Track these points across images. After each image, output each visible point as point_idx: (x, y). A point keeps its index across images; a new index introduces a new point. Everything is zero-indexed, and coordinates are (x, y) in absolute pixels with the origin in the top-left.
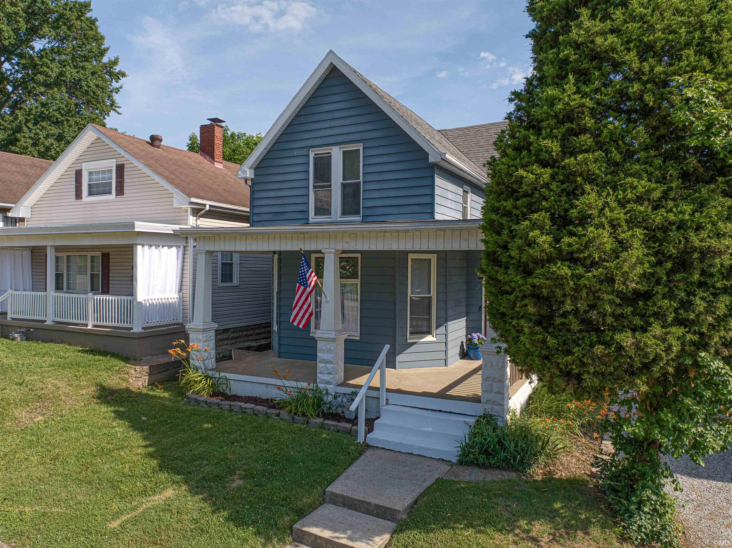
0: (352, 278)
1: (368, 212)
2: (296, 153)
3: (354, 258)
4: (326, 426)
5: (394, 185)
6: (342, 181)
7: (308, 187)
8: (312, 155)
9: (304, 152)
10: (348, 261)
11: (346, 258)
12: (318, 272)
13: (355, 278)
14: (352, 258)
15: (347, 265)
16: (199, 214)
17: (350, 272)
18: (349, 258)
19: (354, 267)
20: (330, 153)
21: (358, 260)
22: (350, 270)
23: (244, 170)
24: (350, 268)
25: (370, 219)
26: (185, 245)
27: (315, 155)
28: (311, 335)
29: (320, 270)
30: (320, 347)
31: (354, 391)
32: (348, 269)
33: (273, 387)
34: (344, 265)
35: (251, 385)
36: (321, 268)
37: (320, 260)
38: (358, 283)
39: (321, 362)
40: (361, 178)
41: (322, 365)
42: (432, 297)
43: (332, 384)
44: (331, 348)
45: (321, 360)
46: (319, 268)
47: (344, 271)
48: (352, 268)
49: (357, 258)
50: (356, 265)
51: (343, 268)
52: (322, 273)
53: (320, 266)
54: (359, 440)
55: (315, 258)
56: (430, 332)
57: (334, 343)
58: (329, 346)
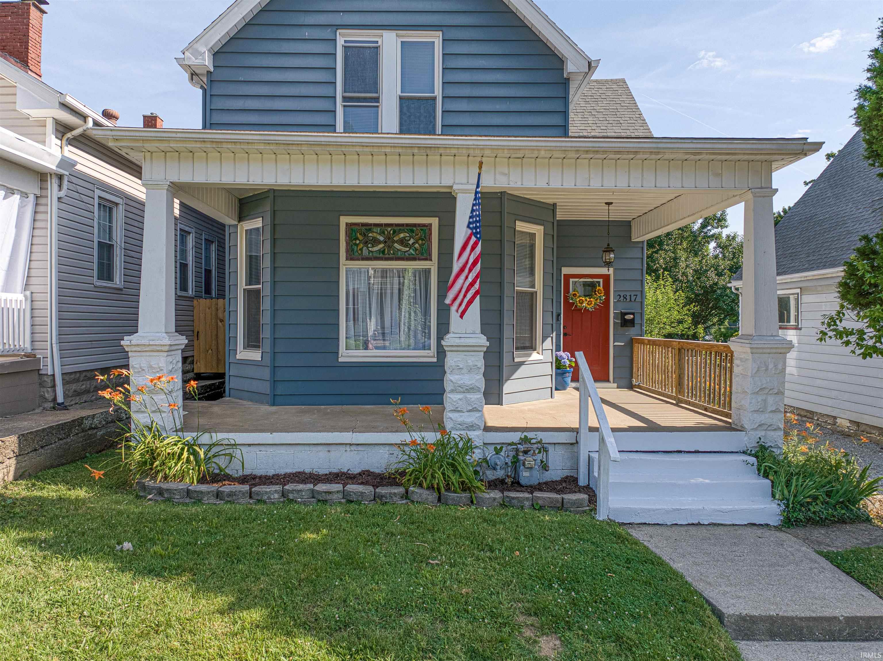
0: (420, 259)
2: (307, 33)
3: (424, 225)
4: (515, 502)
5: (498, 107)
6: (399, 93)
7: (335, 97)
8: (340, 42)
9: (327, 34)
10: (412, 231)
11: (407, 225)
12: (353, 250)
13: (426, 259)
14: (419, 225)
15: (411, 237)
16: (69, 135)
17: (416, 250)
18: (415, 225)
19: (422, 240)
20: (377, 42)
21: (430, 230)
22: (417, 245)
23: (197, 50)
24: (417, 242)
26: (38, 192)
27: (346, 42)
28: (340, 360)
29: (357, 245)
30: (453, 364)
31: (523, 437)
32: (413, 244)
33: (342, 448)
34: (405, 237)
35: (291, 450)
36: (358, 242)
37: (355, 228)
38: (432, 268)
39: (452, 391)
40: (438, 92)
41: (456, 396)
42: (536, 292)
43: (479, 428)
44: (477, 364)
45: (453, 388)
46: (354, 242)
47: (405, 247)
48: (420, 242)
49: (431, 225)
50: (427, 238)
51: (402, 242)
52: (360, 252)
53: (357, 239)
54: (602, 516)
55: (347, 224)
56: (532, 347)
57: (482, 353)
58: (472, 361)
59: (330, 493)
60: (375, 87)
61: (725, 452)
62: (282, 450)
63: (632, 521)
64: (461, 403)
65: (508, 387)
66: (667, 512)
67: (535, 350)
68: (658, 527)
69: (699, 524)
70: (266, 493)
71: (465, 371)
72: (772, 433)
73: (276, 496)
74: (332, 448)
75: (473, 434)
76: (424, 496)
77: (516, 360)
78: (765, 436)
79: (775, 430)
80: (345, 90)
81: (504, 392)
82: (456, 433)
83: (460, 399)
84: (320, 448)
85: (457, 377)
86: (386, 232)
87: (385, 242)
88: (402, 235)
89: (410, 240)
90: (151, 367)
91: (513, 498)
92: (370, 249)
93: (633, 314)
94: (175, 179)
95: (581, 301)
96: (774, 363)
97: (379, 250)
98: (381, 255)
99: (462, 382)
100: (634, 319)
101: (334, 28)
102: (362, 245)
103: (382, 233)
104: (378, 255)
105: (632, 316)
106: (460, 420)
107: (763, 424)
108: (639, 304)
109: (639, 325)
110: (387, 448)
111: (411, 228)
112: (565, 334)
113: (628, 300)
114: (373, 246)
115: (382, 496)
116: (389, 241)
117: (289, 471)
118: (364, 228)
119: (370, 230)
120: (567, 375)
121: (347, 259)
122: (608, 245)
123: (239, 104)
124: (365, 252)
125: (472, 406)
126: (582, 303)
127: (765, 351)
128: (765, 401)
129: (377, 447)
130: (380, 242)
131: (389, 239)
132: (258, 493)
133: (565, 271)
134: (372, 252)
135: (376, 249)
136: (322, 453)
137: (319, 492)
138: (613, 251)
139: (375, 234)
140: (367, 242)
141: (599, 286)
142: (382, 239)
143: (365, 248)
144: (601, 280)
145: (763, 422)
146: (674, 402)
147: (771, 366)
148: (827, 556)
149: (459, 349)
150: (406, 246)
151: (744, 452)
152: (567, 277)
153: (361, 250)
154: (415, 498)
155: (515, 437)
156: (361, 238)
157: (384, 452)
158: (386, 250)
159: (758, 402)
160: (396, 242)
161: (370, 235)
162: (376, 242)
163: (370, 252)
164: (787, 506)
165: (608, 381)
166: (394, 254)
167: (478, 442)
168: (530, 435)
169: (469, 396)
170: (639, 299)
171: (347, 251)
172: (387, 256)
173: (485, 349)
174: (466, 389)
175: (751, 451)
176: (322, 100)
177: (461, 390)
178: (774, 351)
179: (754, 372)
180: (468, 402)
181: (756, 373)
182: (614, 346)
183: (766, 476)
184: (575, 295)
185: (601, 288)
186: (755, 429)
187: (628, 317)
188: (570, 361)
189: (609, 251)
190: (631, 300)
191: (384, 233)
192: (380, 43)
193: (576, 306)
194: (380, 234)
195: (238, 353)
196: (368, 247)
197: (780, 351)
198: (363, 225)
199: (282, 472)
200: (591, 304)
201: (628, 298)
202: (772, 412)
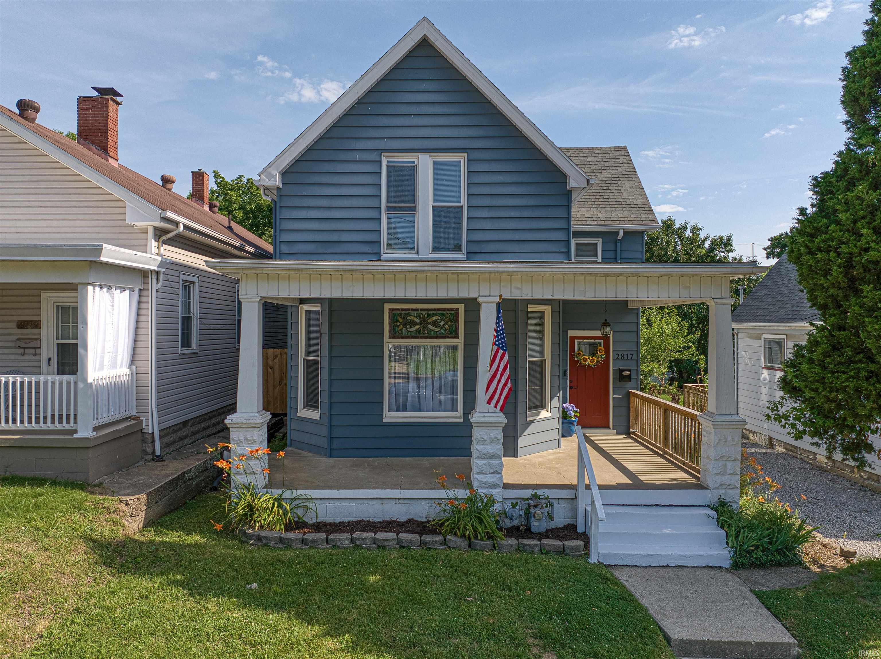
0: (449, 338)
1: (475, 248)
2: (357, 156)
3: (452, 310)
4: (527, 548)
5: (513, 214)
6: (432, 203)
7: (380, 208)
8: (384, 162)
9: (373, 156)
10: (443, 315)
11: (439, 310)
12: (394, 330)
13: (454, 338)
14: (448, 310)
15: (442, 319)
16: (165, 238)
17: (446, 330)
18: (445, 310)
19: (451, 322)
20: (414, 162)
21: (458, 314)
22: (447, 326)
23: (270, 174)
24: (446, 324)
25: (478, 257)
26: (141, 287)
27: (389, 162)
28: (384, 420)
29: (398, 326)
30: (479, 437)
31: (533, 493)
32: (443, 325)
33: (393, 502)
34: (437, 320)
35: (353, 503)
36: (398, 324)
37: (397, 313)
38: (459, 345)
39: (478, 458)
40: (464, 201)
41: (481, 462)
42: (545, 360)
43: (499, 487)
44: (497, 436)
45: (478, 455)
46: (395, 323)
47: (436, 327)
48: (449, 323)
49: (458, 309)
50: (455, 320)
51: (435, 324)
52: (400, 332)
53: (398, 321)
54: (593, 559)
55: (390, 309)
56: (542, 406)
57: (502, 428)
58: (494, 435)
59: (387, 540)
60: (413, 199)
61: (694, 506)
62: (346, 503)
63: (616, 564)
64: (484, 466)
65: (521, 442)
66: (643, 556)
67: (544, 408)
68: (636, 568)
69: (667, 566)
70: (339, 540)
71: (488, 442)
72: (731, 491)
73: (347, 542)
74: (385, 501)
75: (494, 491)
76: (458, 543)
77: (529, 419)
78: (725, 494)
79: (733, 488)
80: (388, 201)
81: (519, 445)
82: (482, 491)
83: (484, 464)
84: (375, 502)
85: (482, 447)
86: (422, 316)
87: (421, 324)
88: (434, 318)
89: (441, 322)
90: (246, 439)
91: (526, 545)
92: (408, 329)
93: (629, 370)
94: (265, 295)
95: (585, 359)
96: (732, 436)
97: (416, 330)
98: (418, 334)
99: (486, 451)
100: (630, 374)
101: (380, 152)
102: (401, 326)
103: (418, 316)
104: (415, 335)
105: (629, 373)
106: (485, 480)
107: (723, 484)
108: (635, 362)
109: (635, 380)
110: (428, 501)
111: (442, 312)
112: (571, 388)
113: (626, 358)
114: (411, 327)
115: (426, 543)
116: (424, 323)
117: (352, 519)
118: (403, 313)
119: (408, 314)
120: (573, 424)
121: (390, 338)
122: (606, 320)
123: (303, 214)
124: (404, 332)
125: (493, 469)
126: (585, 361)
127: (724, 427)
128: (725, 466)
129: (419, 501)
130: (417, 324)
131: (424, 321)
132: (333, 540)
133: (571, 333)
134: (410, 332)
135: (413, 329)
136: (377, 505)
137: (379, 540)
138: (609, 325)
139: (412, 318)
140: (406, 324)
141: (600, 346)
142: (418, 321)
143: (404, 329)
144: (602, 341)
145: (723, 483)
146: (662, 453)
147: (729, 439)
148: (757, 594)
149: (483, 425)
150: (438, 326)
151: (708, 506)
152: (573, 338)
153: (401, 330)
154: (451, 544)
155: (527, 493)
156: (401, 320)
157: (425, 505)
158: (422, 330)
159: (719, 467)
160: (430, 324)
161: (409, 318)
162: (413, 324)
163: (408, 331)
164: (735, 553)
165: (608, 427)
166: (428, 333)
167: (499, 498)
168: (540, 492)
169: (492, 461)
170: (634, 357)
171: (390, 332)
172: (422, 335)
173: (504, 425)
174: (489, 457)
175: (714, 505)
176: (370, 210)
177: (485, 457)
178: (732, 427)
179: (716, 443)
180: (491, 466)
181: (717, 444)
182: (614, 398)
183: (722, 527)
184: (579, 354)
185: (602, 347)
186: (717, 488)
187: (624, 373)
188: (576, 412)
189: (606, 326)
190: (627, 359)
191: (420, 316)
192: (416, 163)
193: (580, 363)
194: (416, 317)
195: (299, 411)
196: (407, 328)
197: (736, 427)
198: (403, 310)
199: (346, 520)
200: (594, 361)
201: (625, 356)
202: (730, 474)
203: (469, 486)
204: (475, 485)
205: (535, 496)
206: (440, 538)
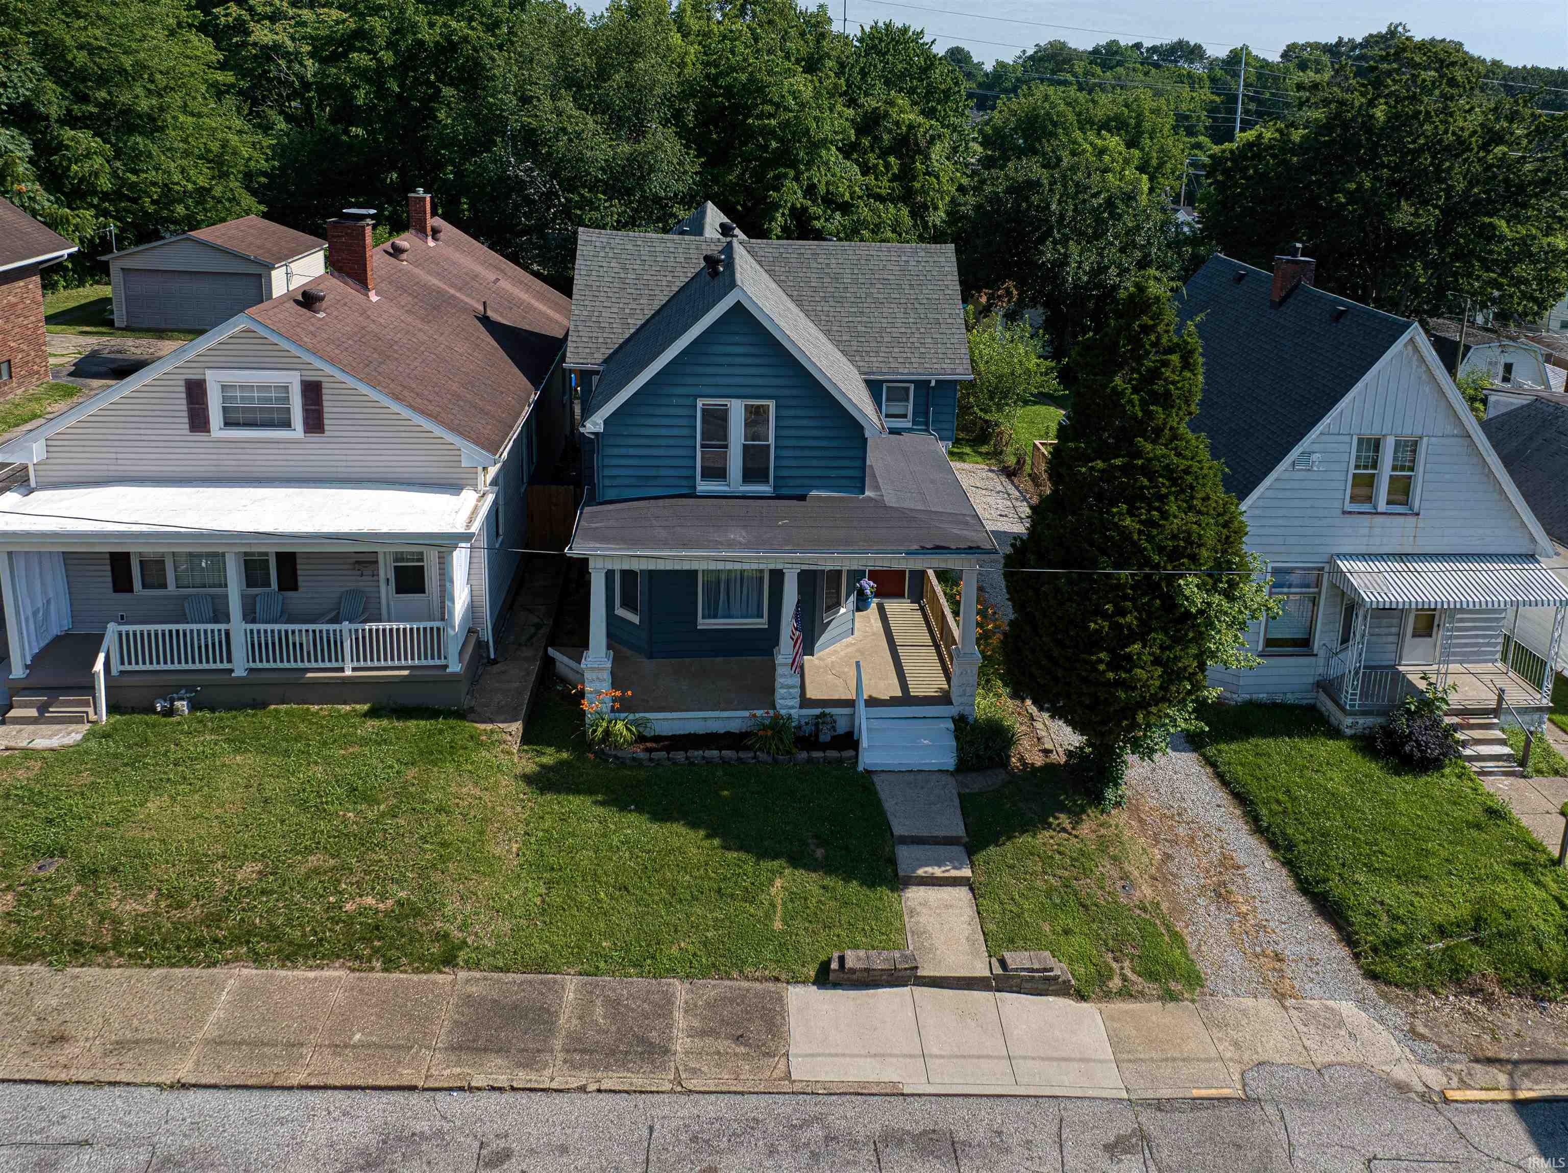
1: (781, 483)
2: (675, 401)
4: (815, 760)
6: (743, 442)
7: (695, 446)
8: (700, 403)
9: (688, 402)
20: (726, 406)
25: (783, 492)
27: (703, 406)
28: (699, 629)
31: (822, 712)
33: (714, 719)
35: (682, 721)
40: (771, 441)
43: (796, 708)
54: (860, 768)
56: (837, 610)
59: (713, 758)
60: (725, 437)
61: (945, 720)
62: (677, 721)
63: (876, 770)
65: (818, 644)
66: (898, 764)
67: (840, 606)
68: (889, 774)
69: (911, 771)
70: (678, 758)
73: (683, 759)
74: (708, 719)
75: (792, 711)
76: (765, 758)
77: (826, 621)
80: (703, 439)
82: (783, 712)
84: (700, 720)
90: (598, 679)
91: (814, 757)
101: (695, 397)
106: (784, 704)
115: (742, 759)
129: (734, 719)
136: (701, 722)
137: (707, 758)
148: (959, 796)
151: (951, 720)
154: (760, 759)
155: (817, 711)
157: (739, 721)
165: (902, 597)
167: (795, 716)
168: (827, 711)
175: (955, 719)
176: (686, 448)
180: (790, 694)
183: (956, 738)
186: (959, 705)
188: (872, 588)
192: (728, 407)
195: (616, 609)
203: (774, 708)
204: (778, 707)
205: (823, 715)
206: (751, 754)
